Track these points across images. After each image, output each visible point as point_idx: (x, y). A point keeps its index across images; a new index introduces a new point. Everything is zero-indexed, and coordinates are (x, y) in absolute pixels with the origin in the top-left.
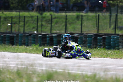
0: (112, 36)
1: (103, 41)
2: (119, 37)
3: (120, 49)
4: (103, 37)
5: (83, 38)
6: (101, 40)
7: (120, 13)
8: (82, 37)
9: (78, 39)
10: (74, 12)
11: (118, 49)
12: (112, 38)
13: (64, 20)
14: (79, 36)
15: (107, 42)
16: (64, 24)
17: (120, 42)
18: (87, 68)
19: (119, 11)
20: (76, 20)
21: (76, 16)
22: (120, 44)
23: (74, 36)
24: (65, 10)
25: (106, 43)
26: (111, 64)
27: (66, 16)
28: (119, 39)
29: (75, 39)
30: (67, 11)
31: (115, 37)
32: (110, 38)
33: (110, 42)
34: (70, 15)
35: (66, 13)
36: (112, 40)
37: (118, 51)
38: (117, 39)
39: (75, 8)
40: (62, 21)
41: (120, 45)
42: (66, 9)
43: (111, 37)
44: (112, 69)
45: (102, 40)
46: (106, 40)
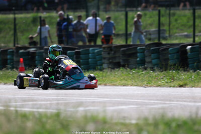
0: (91, 49)
1: (77, 58)
2: (101, 49)
3: (104, 70)
4: (77, 50)
5: (44, 54)
6: (73, 56)
7: (104, 11)
8: (43, 52)
9: (35, 56)
10: (28, 13)
11: (101, 70)
12: (91, 52)
13: (12, 26)
14: (37, 52)
15: (82, 59)
16: (12, 32)
17: (104, 58)
18: (49, 102)
19: (102, 7)
20: (32, 25)
21: (31, 19)
22: (103, 61)
23: (29, 52)
24: (13, 10)
25: (81, 61)
26: (87, 95)
27: (15, 19)
28: (103, 53)
29: (30, 57)
30: (16, 12)
31: (96, 51)
32: (87, 53)
33: (88, 59)
34: (21, 18)
35: (15, 14)
36: (90, 55)
37: (101, 73)
38: (99, 53)
39: (29, 6)
40: (9, 28)
41: (104, 63)
42: (14, 8)
43: (88, 50)
44: (89, 102)
45: (75, 56)
46: (81, 56)
